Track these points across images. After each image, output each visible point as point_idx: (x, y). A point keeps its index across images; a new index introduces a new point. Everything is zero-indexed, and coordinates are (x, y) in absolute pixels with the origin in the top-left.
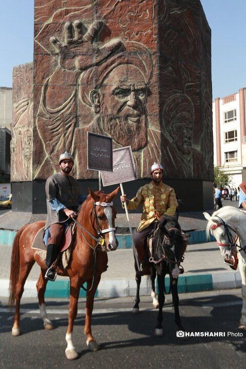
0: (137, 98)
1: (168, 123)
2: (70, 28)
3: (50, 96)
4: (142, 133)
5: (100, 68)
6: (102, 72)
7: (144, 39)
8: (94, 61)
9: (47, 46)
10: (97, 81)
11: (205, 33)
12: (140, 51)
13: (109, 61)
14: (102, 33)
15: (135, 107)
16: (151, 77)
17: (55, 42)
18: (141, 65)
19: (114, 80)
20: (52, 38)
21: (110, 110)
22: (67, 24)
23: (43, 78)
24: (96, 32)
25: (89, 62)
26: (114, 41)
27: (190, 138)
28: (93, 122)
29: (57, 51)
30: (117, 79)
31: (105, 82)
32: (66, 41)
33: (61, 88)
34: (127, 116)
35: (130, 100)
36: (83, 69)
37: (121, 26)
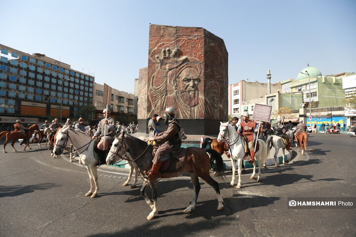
0: (194, 83)
1: (208, 94)
2: (165, 52)
3: (155, 82)
4: (196, 99)
5: (178, 69)
6: (178, 71)
7: (198, 56)
8: (175, 66)
9: (154, 59)
10: (176, 75)
11: (226, 54)
12: (195, 62)
13: (182, 66)
14: (179, 54)
15: (193, 87)
16: (200, 74)
17: (158, 58)
18: (196, 68)
19: (184, 74)
20: (156, 56)
21: (181, 89)
22: (163, 50)
23: (152, 74)
24: (176, 53)
25: (173, 67)
26: (184, 57)
27: (218, 102)
28: (174, 93)
29: (159, 62)
30: (185, 74)
31: (180, 76)
32: (162, 57)
33: (160, 78)
34: (189, 91)
35: (191, 84)
36: (170, 70)
37: (187, 50)
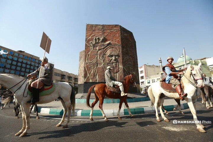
0: (115, 58)
1: (125, 65)
2: (96, 39)
3: (90, 58)
4: (117, 68)
5: (104, 50)
6: (105, 51)
7: (117, 41)
8: (103, 48)
9: (89, 44)
10: (103, 53)
12: (115, 45)
13: (107, 47)
14: (105, 40)
15: (115, 60)
16: (119, 52)
17: (91, 43)
18: (116, 48)
19: (108, 52)
20: (90, 42)
21: (107, 61)
22: (95, 38)
23: (88, 53)
24: (103, 40)
25: (101, 48)
26: (108, 42)
27: (132, 70)
28: (102, 65)
29: (92, 45)
30: (109, 52)
31: (106, 53)
32: (94, 42)
33: (93, 55)
34: (112, 63)
35: (113, 58)
36: (99, 50)
37: (110, 38)
